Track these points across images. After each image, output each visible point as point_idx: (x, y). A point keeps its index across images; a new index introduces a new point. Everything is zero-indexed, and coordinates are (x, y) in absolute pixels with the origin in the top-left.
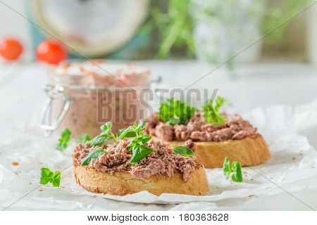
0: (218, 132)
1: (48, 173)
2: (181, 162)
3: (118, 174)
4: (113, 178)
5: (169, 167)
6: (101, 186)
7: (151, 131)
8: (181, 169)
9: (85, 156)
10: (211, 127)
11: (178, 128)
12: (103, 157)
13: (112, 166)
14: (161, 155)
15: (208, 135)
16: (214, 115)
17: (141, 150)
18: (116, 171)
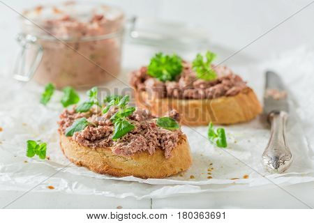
0: (211, 89)
1: (34, 146)
2: (164, 137)
3: (99, 150)
4: (95, 153)
5: (151, 144)
6: (84, 161)
7: (140, 86)
8: (163, 145)
9: (70, 124)
10: (203, 83)
11: (170, 85)
12: (86, 132)
13: (94, 141)
14: (144, 129)
15: (201, 92)
16: (204, 71)
17: (123, 126)
18: (98, 146)
